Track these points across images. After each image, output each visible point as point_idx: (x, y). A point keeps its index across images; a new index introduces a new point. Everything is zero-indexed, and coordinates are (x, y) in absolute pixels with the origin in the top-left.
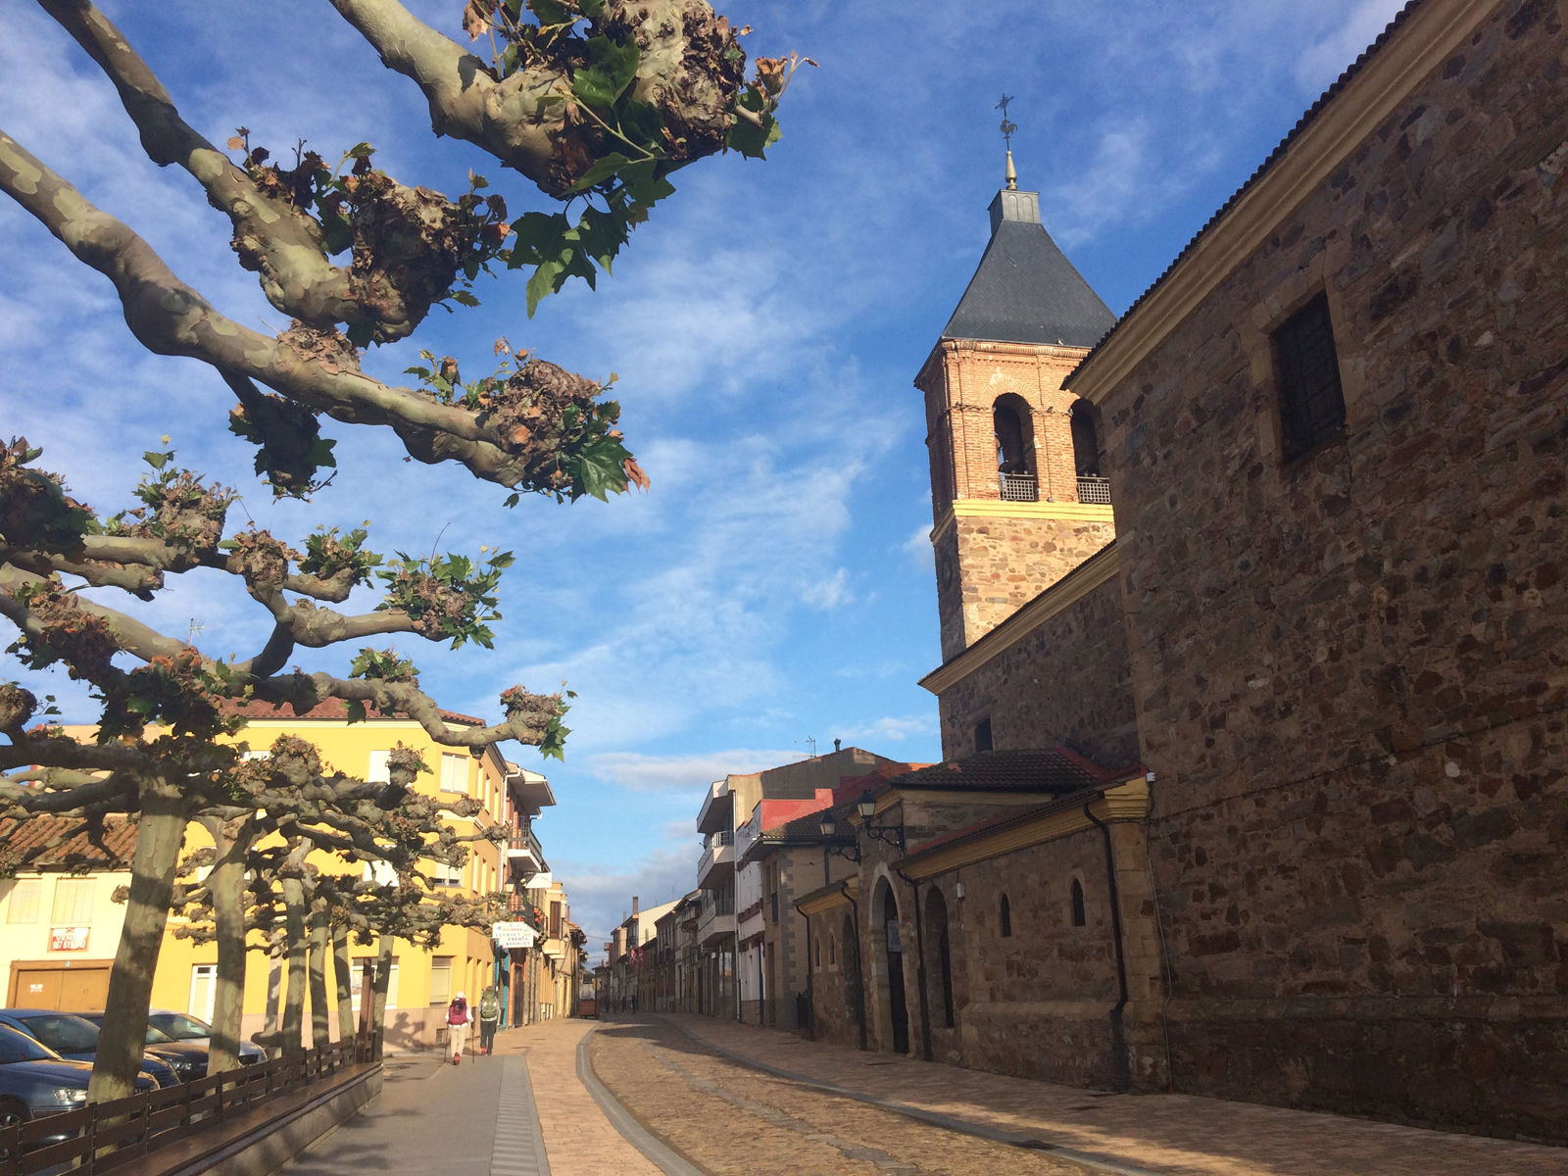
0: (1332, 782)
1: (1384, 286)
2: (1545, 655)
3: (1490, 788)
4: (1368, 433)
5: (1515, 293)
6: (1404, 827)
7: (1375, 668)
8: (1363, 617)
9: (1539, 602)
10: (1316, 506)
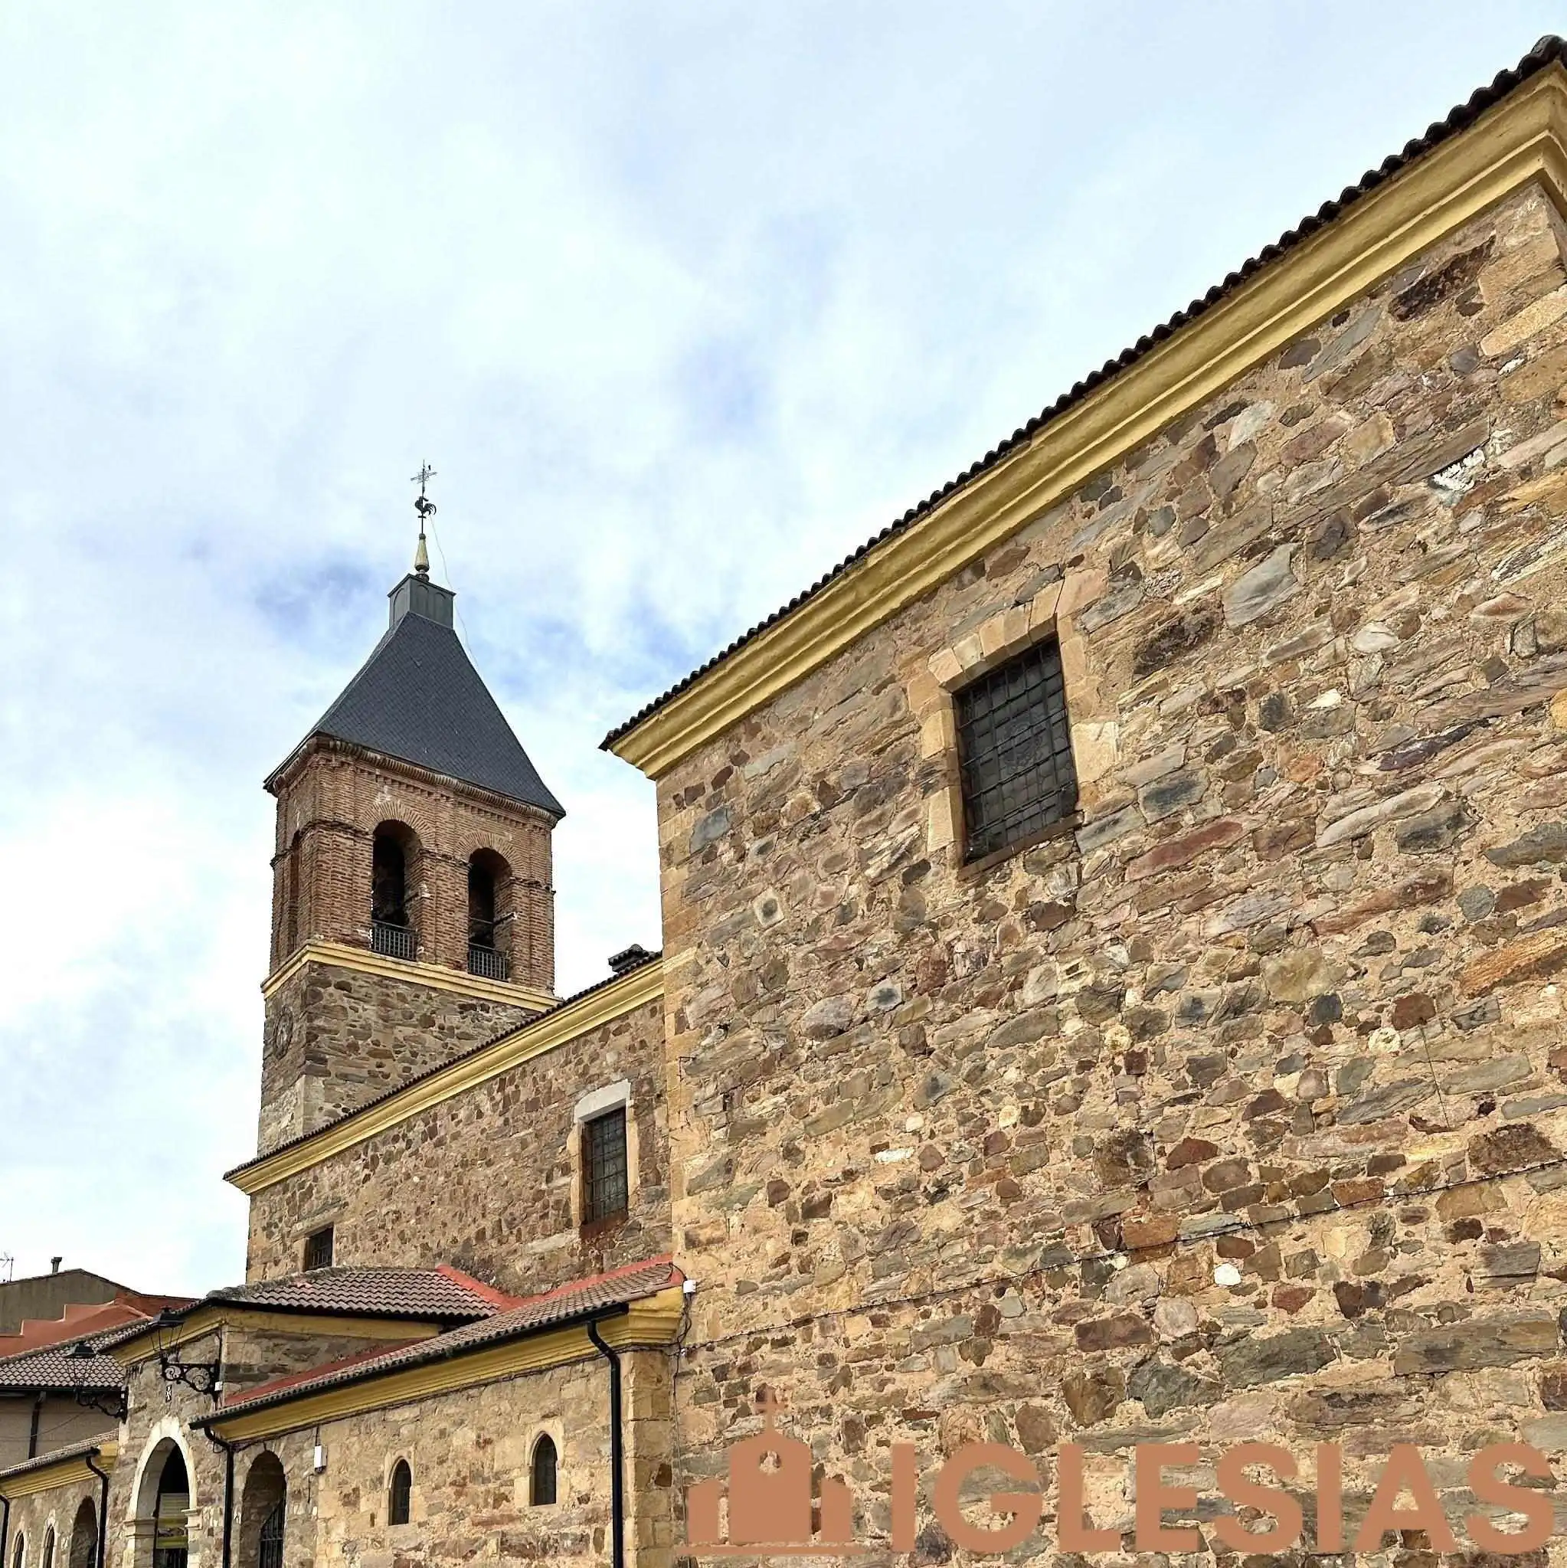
0: (1010, 1292)
1: (1158, 629)
2: (1405, 1118)
3: (1292, 1301)
4: (1116, 822)
5: (1384, 641)
6: (1136, 1354)
7: (1100, 1136)
8: (1085, 1066)
9: (1395, 1045)
10: (1014, 918)
